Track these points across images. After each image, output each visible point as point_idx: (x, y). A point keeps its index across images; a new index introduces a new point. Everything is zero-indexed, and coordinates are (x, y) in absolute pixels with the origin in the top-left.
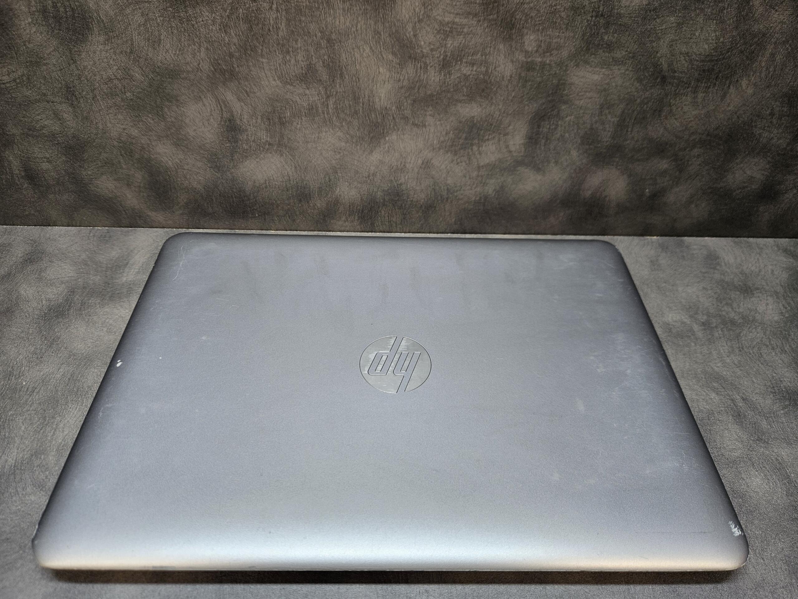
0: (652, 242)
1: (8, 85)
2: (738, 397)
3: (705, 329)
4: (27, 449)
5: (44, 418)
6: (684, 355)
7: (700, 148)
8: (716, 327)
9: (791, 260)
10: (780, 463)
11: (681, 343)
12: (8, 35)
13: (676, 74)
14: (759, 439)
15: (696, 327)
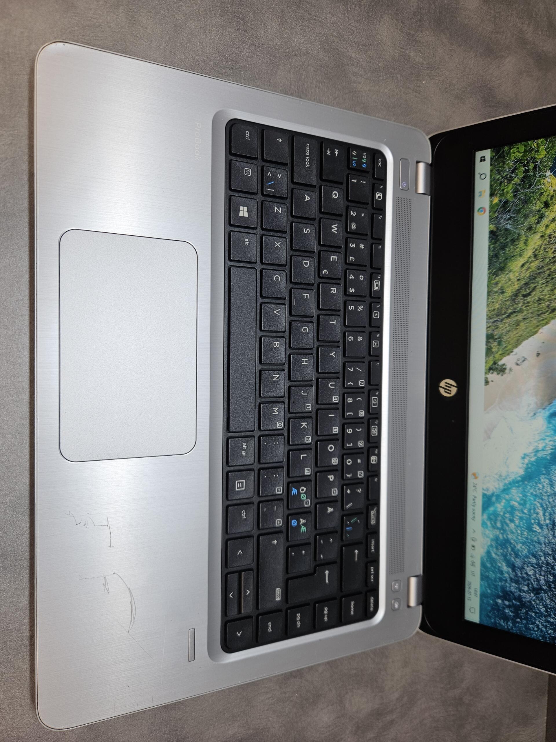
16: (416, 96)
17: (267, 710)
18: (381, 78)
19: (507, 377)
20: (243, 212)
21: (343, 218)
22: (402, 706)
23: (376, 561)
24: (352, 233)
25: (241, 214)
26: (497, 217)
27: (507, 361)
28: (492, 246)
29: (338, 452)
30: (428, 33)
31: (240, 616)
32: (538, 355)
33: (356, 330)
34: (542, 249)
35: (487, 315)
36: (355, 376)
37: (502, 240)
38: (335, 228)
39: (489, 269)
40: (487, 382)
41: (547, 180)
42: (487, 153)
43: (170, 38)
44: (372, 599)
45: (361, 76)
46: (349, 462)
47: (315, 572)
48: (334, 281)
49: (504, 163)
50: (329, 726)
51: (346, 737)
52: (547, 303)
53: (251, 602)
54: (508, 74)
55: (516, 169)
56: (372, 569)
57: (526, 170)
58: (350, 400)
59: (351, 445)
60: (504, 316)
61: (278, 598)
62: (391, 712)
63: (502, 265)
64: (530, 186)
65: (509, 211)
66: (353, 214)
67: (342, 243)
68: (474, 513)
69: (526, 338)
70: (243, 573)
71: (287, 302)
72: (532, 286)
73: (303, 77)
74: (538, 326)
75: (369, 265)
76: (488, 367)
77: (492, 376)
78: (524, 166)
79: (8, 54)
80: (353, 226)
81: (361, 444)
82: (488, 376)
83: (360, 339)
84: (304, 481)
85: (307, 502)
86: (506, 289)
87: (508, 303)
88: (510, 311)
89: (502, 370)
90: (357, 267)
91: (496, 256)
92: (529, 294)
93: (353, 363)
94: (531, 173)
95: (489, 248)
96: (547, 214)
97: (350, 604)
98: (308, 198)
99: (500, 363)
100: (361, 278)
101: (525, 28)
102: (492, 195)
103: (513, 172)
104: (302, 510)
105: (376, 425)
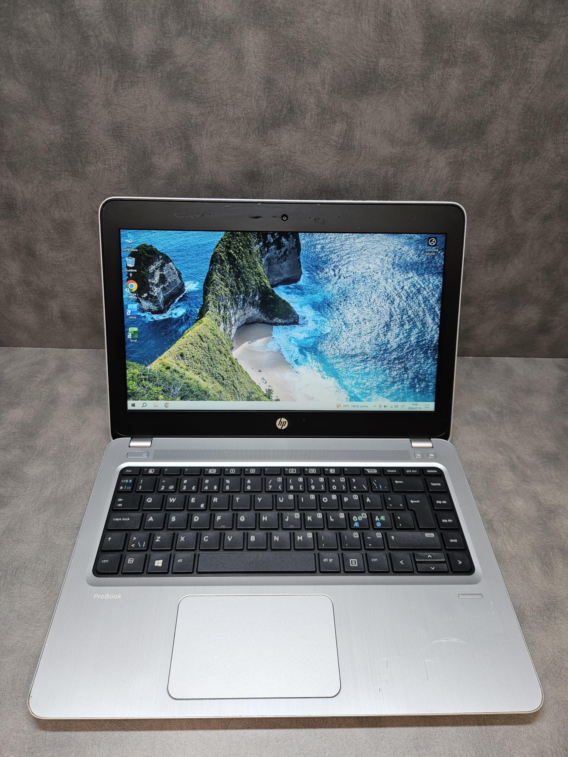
0: (469, 360)
1: (62, 263)
2: (514, 456)
3: (498, 416)
4: (81, 481)
5: (88, 464)
6: (483, 431)
7: (494, 300)
8: (506, 415)
9: (563, 373)
10: (535, 494)
11: (482, 424)
12: (68, 235)
13: (473, 257)
14: (524, 480)
15: (492, 415)
16: (81, 449)
17: (518, 545)
18: (67, 472)
19: (274, 388)
20: (159, 563)
21: (166, 494)
22: (506, 451)
23: (402, 469)
24: (176, 488)
25: (160, 565)
26: (172, 396)
27: (264, 388)
28: (190, 399)
29: (328, 495)
30: (37, 442)
31: (447, 562)
32: (260, 371)
33: (243, 484)
34: (195, 370)
35: (235, 401)
36: (275, 484)
37: (187, 393)
38: (172, 500)
39: (205, 400)
40: (278, 400)
41: (153, 368)
42: (130, 403)
43: (26, 623)
44: (429, 471)
45: (64, 486)
46: (334, 488)
47: (412, 510)
48: (209, 500)
49: (138, 392)
50: (525, 500)
51: (532, 489)
52: (228, 367)
53: (437, 554)
54: (70, 390)
55: (143, 386)
56: (408, 471)
57: (144, 380)
58: (292, 487)
59: (323, 486)
60: (236, 391)
61: (432, 535)
62: (511, 458)
63: (203, 392)
64: (155, 377)
65: (169, 389)
66: (163, 488)
67: (183, 495)
68: (363, 407)
69: (250, 378)
70: (416, 560)
71: (223, 532)
72: (217, 375)
73: (62, 526)
74: (242, 372)
75: (199, 477)
76: (268, 400)
77: (274, 397)
78: (142, 381)
79: (29, 748)
80: (171, 487)
81: (322, 480)
82: (274, 400)
83: (249, 482)
84: (349, 518)
85: (364, 516)
86: (219, 390)
87: (227, 389)
88: (233, 388)
89: (270, 391)
90: (200, 484)
91: (197, 396)
92: (222, 377)
93: (266, 486)
94: (147, 377)
95: (192, 400)
96: (173, 368)
97: (434, 486)
98: (151, 519)
99: (265, 392)
100: (207, 481)
101: (39, 380)
102: (157, 399)
103: (145, 387)
104: (370, 519)
105: (308, 470)
